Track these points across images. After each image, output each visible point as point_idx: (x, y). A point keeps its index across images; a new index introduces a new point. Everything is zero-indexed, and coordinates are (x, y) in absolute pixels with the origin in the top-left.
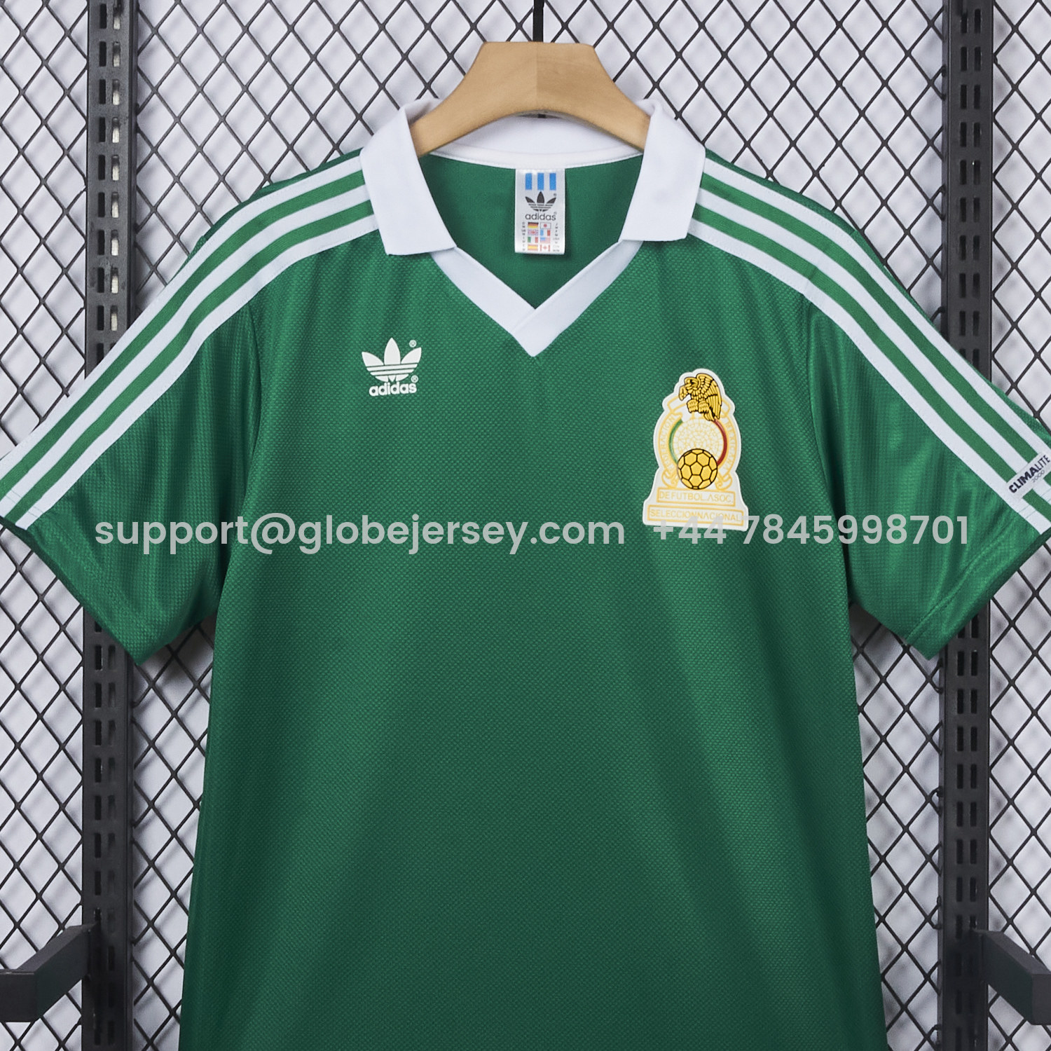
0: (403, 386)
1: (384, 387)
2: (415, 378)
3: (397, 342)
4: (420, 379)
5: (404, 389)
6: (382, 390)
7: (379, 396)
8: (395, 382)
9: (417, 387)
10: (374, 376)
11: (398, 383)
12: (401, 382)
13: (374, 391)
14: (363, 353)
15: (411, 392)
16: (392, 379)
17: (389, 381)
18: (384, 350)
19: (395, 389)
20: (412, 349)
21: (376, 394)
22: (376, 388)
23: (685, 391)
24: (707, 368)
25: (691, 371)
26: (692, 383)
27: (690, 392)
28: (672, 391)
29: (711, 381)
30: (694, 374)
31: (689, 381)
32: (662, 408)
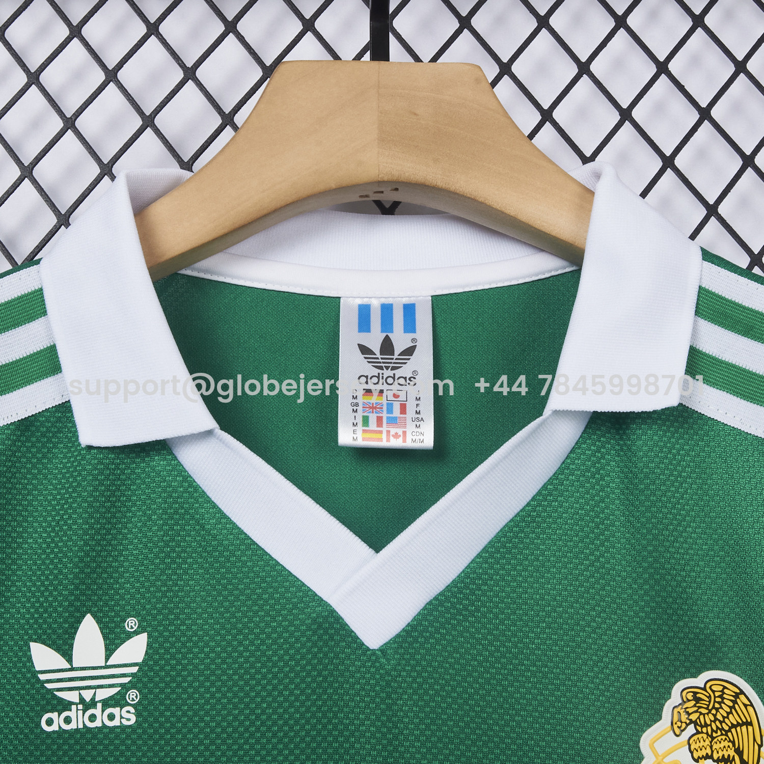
0: (109, 710)
1: (72, 714)
2: (133, 695)
3: (99, 622)
4: (144, 697)
5: (111, 717)
6: (68, 720)
7: (61, 732)
8: (93, 704)
9: (138, 714)
10: (50, 691)
11: (99, 705)
12: (106, 703)
13: (50, 722)
14: (32, 645)
15: (125, 722)
16: (87, 695)
17: (82, 700)
18: (72, 637)
19: (93, 718)
20: (129, 636)
21: (54, 727)
22: (54, 716)
23: (684, 717)
24: (726, 668)
25: (694, 676)
26: (697, 700)
27: (694, 717)
28: (657, 717)
29: (737, 696)
30: (700, 681)
31: (690, 696)
32: (640, 752)
